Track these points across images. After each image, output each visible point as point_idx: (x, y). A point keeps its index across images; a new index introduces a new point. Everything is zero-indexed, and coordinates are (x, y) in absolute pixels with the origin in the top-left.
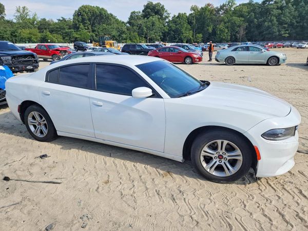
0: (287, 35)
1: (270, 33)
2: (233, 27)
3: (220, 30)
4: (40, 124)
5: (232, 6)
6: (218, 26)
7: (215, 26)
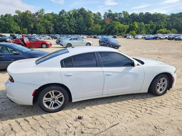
0: (74, 32)
1: (66, 31)
2: (46, 26)
3: (39, 27)
4: (54, 99)
5: (42, 14)
6: (37, 24)
7: (35, 24)
